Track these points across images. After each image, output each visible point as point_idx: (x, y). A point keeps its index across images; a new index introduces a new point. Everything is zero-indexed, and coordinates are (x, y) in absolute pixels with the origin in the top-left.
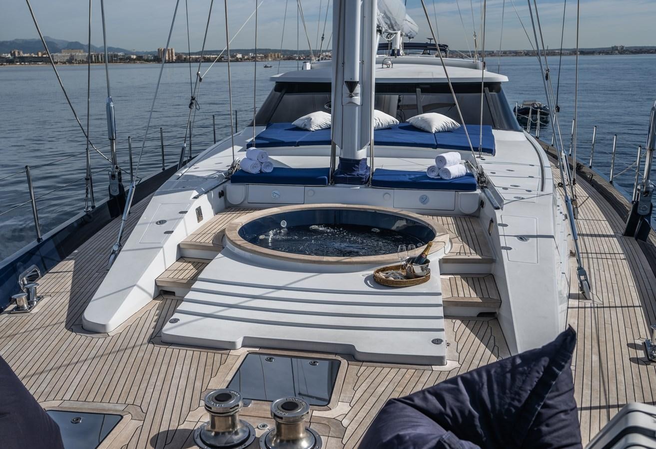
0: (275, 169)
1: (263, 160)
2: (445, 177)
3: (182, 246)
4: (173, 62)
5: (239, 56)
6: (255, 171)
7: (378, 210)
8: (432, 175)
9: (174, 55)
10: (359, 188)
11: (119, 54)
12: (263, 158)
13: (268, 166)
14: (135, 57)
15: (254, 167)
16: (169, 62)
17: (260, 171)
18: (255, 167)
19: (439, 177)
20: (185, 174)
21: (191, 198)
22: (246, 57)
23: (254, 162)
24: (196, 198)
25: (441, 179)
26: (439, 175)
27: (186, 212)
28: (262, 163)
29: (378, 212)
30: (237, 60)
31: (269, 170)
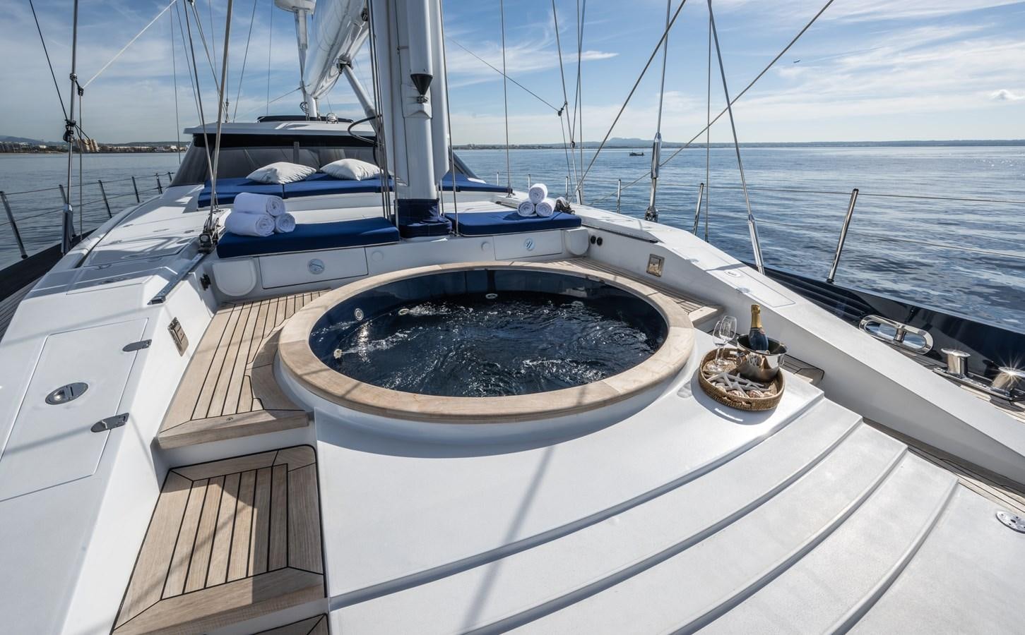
0: (298, 226)
1: (275, 213)
2: (542, 213)
3: (163, 445)
4: (96, 152)
5: (174, 147)
6: (266, 231)
7: (490, 267)
8: (526, 213)
9: (96, 145)
10: (445, 239)
11: (21, 144)
12: (274, 208)
13: (286, 221)
14: (45, 147)
15: (262, 225)
16: (91, 152)
17: (273, 231)
18: (265, 225)
19: (535, 215)
20: (96, 249)
21: (145, 305)
22: (181, 149)
23: (262, 216)
24: (158, 300)
25: (538, 216)
26: (535, 212)
27: (145, 344)
28: (274, 217)
29: (489, 269)
30: (172, 151)
31: (289, 229)
